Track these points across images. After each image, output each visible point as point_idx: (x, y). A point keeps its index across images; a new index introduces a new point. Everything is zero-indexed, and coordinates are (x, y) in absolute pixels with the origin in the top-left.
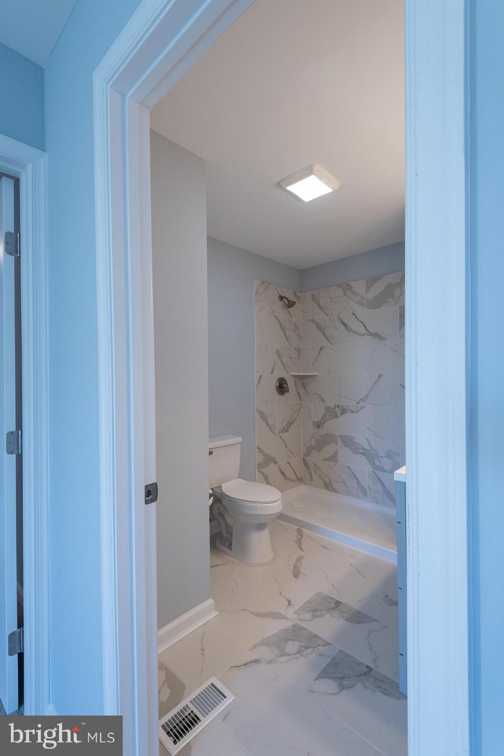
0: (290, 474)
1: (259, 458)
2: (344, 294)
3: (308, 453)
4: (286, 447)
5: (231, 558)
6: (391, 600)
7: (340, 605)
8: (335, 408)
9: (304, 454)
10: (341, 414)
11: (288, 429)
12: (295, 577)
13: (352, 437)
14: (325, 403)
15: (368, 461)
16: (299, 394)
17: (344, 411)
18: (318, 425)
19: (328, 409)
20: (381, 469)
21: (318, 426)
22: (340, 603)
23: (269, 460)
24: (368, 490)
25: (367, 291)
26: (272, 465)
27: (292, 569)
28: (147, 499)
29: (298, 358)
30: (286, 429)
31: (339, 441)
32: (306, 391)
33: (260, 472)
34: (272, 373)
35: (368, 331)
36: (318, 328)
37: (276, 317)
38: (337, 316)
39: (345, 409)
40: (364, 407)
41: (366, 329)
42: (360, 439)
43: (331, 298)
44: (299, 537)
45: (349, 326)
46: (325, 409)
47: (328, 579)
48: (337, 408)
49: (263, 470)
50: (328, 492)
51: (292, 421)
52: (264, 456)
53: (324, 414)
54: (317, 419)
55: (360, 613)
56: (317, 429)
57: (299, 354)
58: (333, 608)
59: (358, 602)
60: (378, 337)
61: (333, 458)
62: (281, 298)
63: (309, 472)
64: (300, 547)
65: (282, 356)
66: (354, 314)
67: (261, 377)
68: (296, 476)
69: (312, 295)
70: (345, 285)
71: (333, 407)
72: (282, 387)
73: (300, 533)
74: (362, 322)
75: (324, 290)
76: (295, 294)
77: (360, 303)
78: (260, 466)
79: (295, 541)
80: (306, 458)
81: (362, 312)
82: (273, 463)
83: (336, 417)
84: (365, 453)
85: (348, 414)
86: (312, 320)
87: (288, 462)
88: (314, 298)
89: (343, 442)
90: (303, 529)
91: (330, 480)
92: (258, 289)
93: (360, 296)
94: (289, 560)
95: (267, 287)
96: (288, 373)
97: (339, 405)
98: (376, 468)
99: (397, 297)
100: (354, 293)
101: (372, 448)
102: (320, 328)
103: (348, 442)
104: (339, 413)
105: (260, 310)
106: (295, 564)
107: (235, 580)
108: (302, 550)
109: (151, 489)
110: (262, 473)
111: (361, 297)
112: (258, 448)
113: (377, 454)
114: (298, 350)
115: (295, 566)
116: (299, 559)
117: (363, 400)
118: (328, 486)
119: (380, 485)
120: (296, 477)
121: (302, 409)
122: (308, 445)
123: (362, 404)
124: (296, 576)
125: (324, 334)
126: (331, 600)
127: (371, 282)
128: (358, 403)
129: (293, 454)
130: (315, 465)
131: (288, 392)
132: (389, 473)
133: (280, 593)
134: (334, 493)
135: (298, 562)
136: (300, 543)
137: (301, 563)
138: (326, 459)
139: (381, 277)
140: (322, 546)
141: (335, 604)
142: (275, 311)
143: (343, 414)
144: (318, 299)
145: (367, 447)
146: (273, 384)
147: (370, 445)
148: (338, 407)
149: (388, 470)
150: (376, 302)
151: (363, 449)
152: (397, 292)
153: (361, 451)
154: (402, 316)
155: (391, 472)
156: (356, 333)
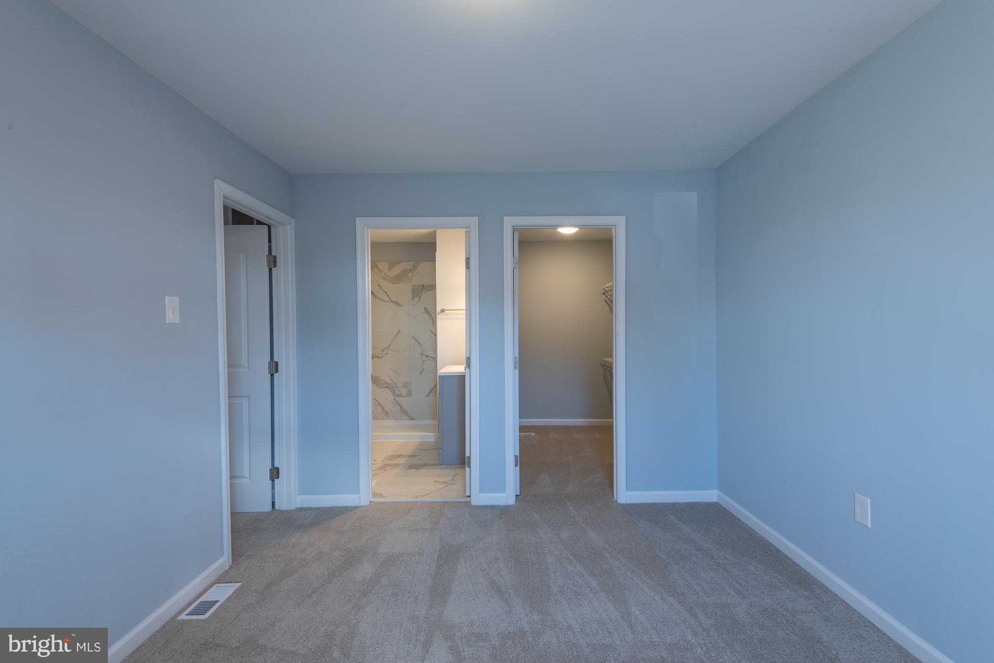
13: (378, 376)
15: (391, 391)
20: (400, 396)
24: (390, 412)
25: (389, 270)
35: (390, 299)
40: (387, 354)
42: (384, 377)
45: (376, 294)
60: (397, 303)
66: (380, 286)
74: (386, 292)
77: (384, 278)
81: (386, 285)
84: (388, 386)
85: (376, 360)
98: (396, 395)
99: (410, 279)
100: (379, 270)
101: (393, 382)
103: (375, 380)
111: (385, 274)
113: (397, 385)
117: (387, 348)
119: (398, 406)
123: (386, 351)
127: (392, 265)
128: (383, 351)
132: (404, 397)
139: (399, 263)
145: (389, 382)
147: (391, 380)
149: (404, 395)
150: (397, 280)
151: (387, 383)
152: (410, 275)
153: (385, 385)
154: (413, 292)
155: (406, 396)
156: (382, 300)
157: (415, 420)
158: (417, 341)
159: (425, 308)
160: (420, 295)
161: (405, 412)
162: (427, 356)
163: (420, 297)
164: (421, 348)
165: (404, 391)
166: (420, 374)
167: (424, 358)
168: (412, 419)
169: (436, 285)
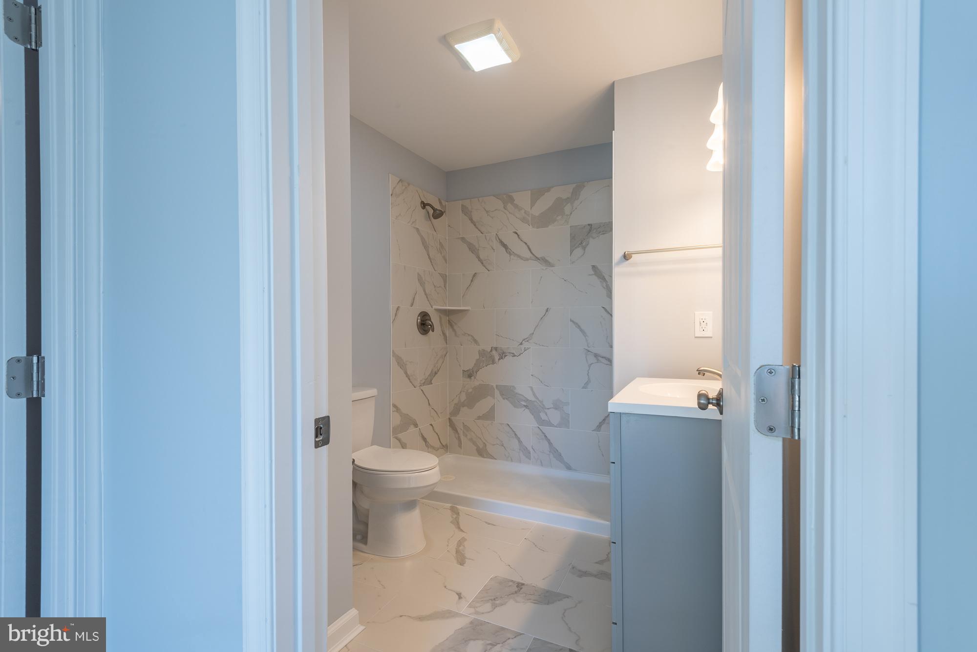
0: (433, 440)
1: (396, 420)
2: (504, 208)
3: (456, 411)
4: (429, 404)
5: (366, 555)
6: (579, 571)
7: (523, 586)
8: (491, 351)
9: (450, 414)
10: (499, 359)
11: (431, 381)
12: (461, 565)
13: (514, 386)
14: (479, 345)
15: (533, 414)
16: (444, 334)
17: (503, 355)
18: (470, 374)
19: (482, 353)
20: (549, 424)
21: (470, 376)
22: (523, 584)
23: (408, 422)
24: (531, 450)
25: (533, 204)
26: (412, 429)
27: (455, 555)
28: (317, 440)
29: (443, 287)
30: (428, 381)
31: (497, 393)
32: (454, 330)
33: (397, 438)
34: (412, 305)
35: (533, 255)
36: (470, 249)
37: (417, 230)
38: (495, 234)
39: (504, 353)
40: (528, 349)
41: (532, 253)
42: (523, 389)
43: (487, 212)
44: (455, 516)
45: (510, 247)
46: (479, 353)
47: (502, 559)
48: (494, 352)
49: (400, 436)
50: (483, 459)
51: (436, 369)
52: (401, 416)
53: (477, 360)
54: (469, 365)
55: (548, 591)
56: (469, 379)
57: (445, 282)
58: (516, 592)
59: (543, 579)
60: (545, 261)
61: (489, 415)
62: (424, 205)
63: (457, 436)
64: (459, 528)
65: (424, 283)
66: (516, 233)
67: (398, 309)
68: (440, 442)
69: (462, 205)
70: (505, 196)
71: (489, 350)
72: (424, 324)
73: (454, 511)
74: (526, 244)
75: (479, 200)
76: (440, 203)
77: (524, 220)
78: (398, 430)
79: (451, 522)
80: (452, 418)
81: (527, 232)
82: (412, 426)
83: (493, 362)
84: (529, 406)
85: (509, 358)
86: (463, 239)
87: (431, 425)
88: (465, 211)
89: (502, 395)
90: (458, 506)
91: (484, 443)
92: (394, 188)
93: (523, 211)
94: (448, 545)
95: (406, 188)
96: (432, 307)
97: (497, 348)
98: (542, 422)
99: (567, 215)
100: (516, 206)
101: (537, 398)
102: (473, 249)
103: (508, 393)
104: (497, 358)
105: (397, 217)
106: (456, 549)
107: (379, 581)
108: (462, 531)
109: (322, 426)
110: (399, 440)
111: (525, 213)
112: (395, 406)
113: (543, 405)
114: (444, 277)
115: (457, 552)
116: (461, 542)
117: (527, 340)
118: (482, 452)
119: (546, 443)
120: (441, 445)
121: (448, 354)
122: (456, 401)
123: (526, 345)
124: (462, 563)
125: (478, 258)
126: (511, 583)
127: (537, 195)
128: (521, 344)
129: (437, 413)
130: (465, 426)
131: (433, 331)
132: (556, 427)
133: (445, 587)
134: (490, 460)
135: (460, 546)
136: (458, 523)
137: (464, 546)
138: (479, 418)
139: (548, 190)
140: (486, 522)
141: (517, 586)
142: (416, 220)
143: (502, 358)
144: (471, 212)
145: (531, 397)
146: (413, 320)
147: (534, 395)
148: (496, 350)
149: (555, 425)
150: (544, 221)
151: (527, 400)
152: (567, 209)
153: (524, 403)
154: (573, 238)
155: (559, 425)
156: (519, 256)
157: (575, 470)
158: (579, 327)
159: (594, 267)
160: (584, 244)
161: (559, 456)
162: (596, 355)
163: (584, 248)
164: (587, 340)
165: (555, 416)
166: (583, 388)
167: (592, 359)
168: (569, 468)
169: (611, 223)
